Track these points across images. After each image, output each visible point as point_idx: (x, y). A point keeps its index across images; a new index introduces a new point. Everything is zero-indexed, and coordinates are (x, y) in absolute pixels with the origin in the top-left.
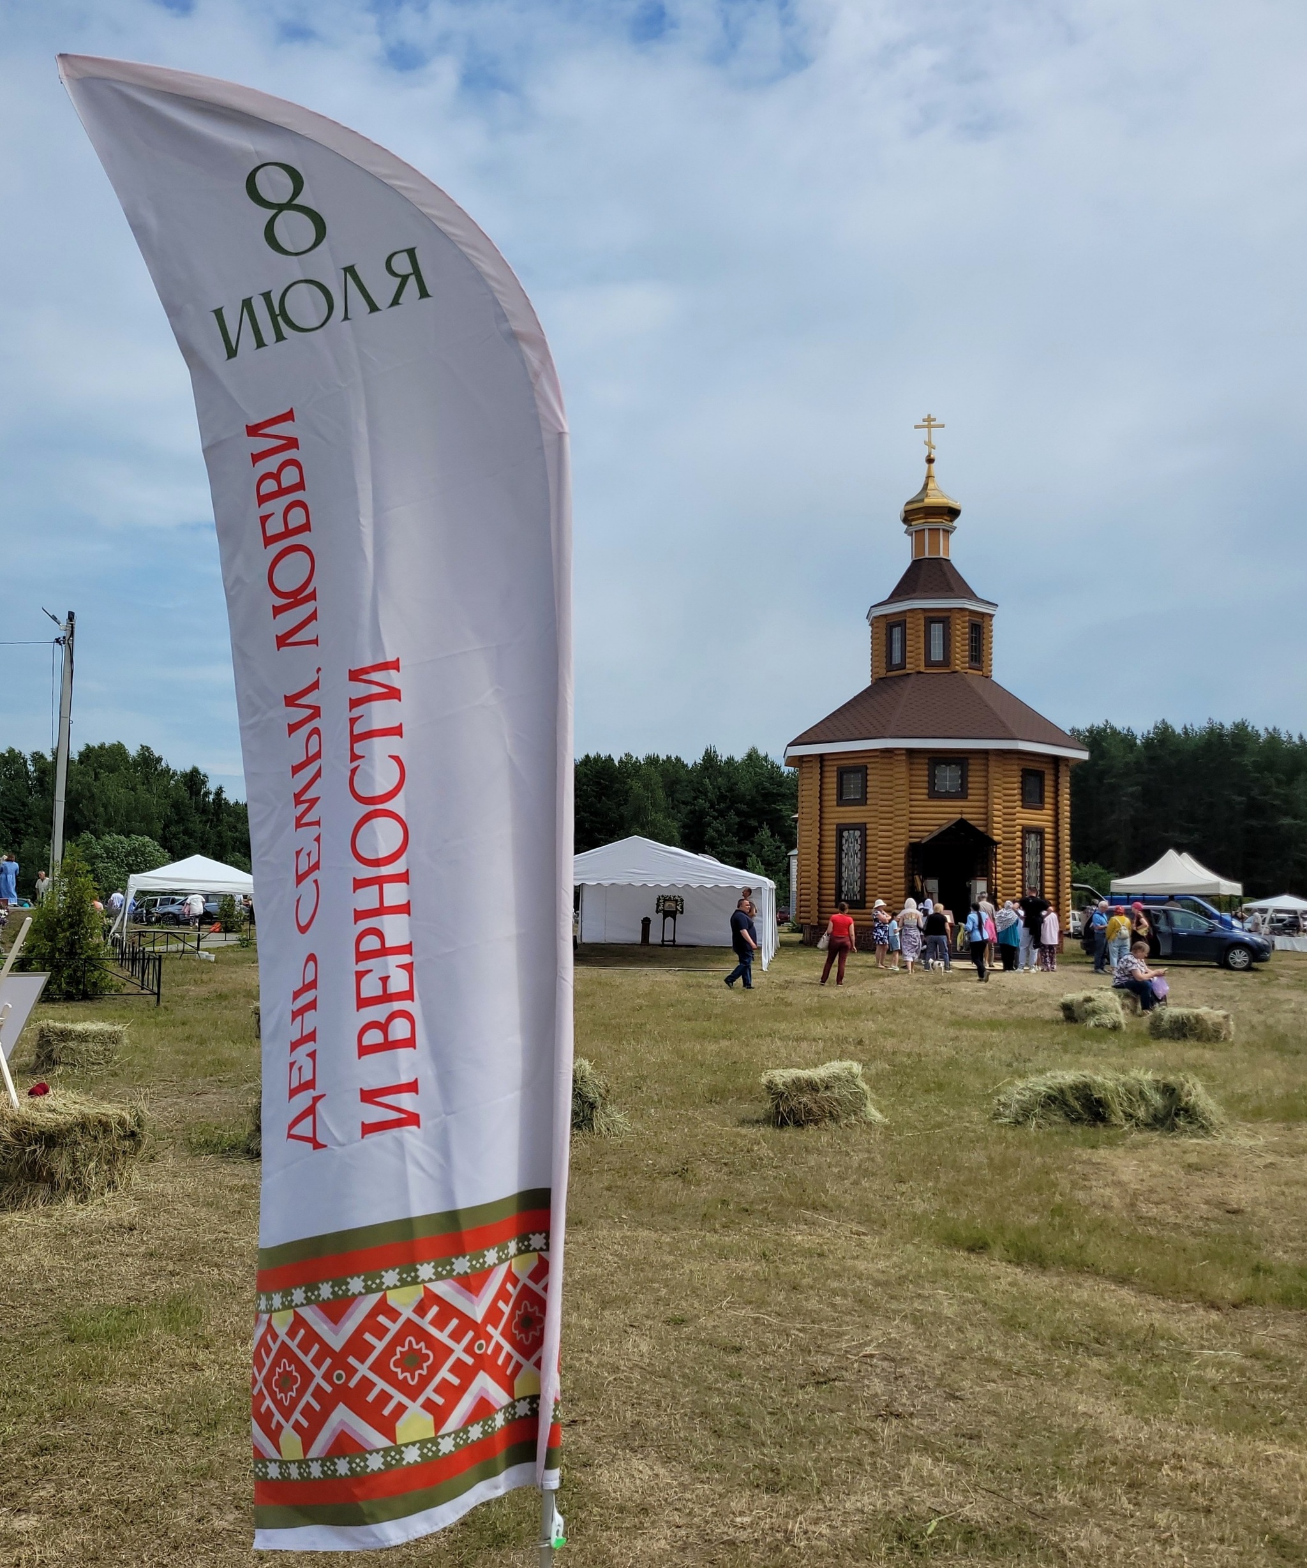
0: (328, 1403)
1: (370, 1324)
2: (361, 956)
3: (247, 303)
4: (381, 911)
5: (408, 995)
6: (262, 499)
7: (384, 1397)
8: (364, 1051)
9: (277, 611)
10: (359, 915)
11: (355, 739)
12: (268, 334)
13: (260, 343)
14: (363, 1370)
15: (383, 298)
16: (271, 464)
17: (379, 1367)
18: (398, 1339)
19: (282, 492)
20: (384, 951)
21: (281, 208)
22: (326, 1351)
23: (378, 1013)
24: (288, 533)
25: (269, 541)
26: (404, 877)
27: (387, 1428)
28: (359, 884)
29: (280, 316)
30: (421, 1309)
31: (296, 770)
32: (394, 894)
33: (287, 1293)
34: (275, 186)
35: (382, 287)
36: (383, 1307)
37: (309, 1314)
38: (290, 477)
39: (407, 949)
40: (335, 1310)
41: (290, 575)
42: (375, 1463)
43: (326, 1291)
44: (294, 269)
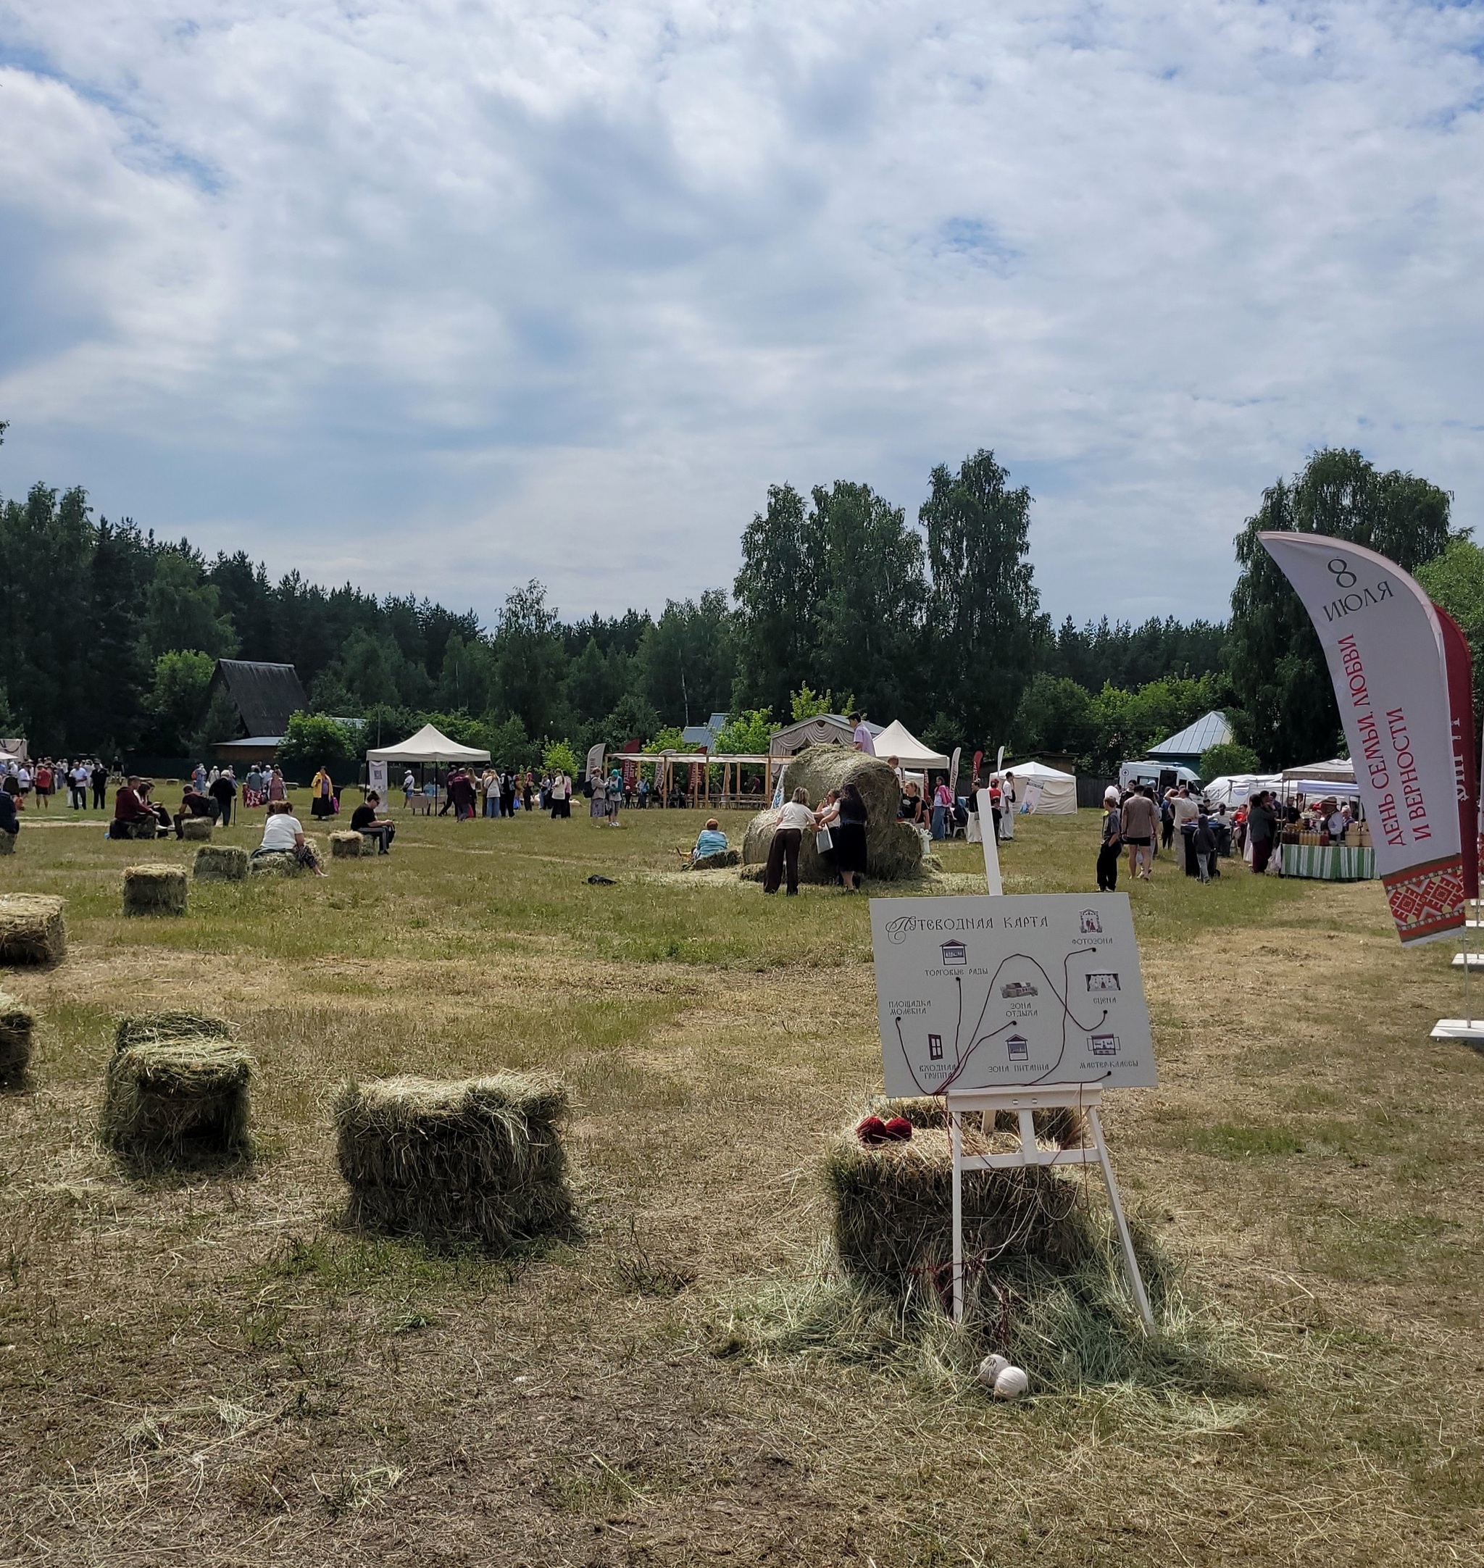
0: (1422, 906)
1: (1428, 886)
2: (1406, 793)
3: (1334, 604)
4: (1409, 780)
5: (1421, 802)
6: (1346, 662)
7: (1437, 904)
8: (1411, 818)
9: (1353, 695)
10: (1404, 782)
11: (1393, 733)
12: (1342, 612)
13: (1340, 615)
14: (1429, 897)
15: (1378, 598)
16: (1348, 651)
17: (1434, 896)
18: (1437, 889)
19: (1351, 659)
20: (1412, 791)
21: (1340, 573)
22: (1418, 894)
23: (1415, 808)
24: (1355, 671)
25: (1349, 674)
26: (1414, 770)
27: (1439, 910)
28: (1402, 774)
29: (1345, 606)
30: (1442, 882)
31: (1364, 742)
32: (1412, 775)
33: (1402, 883)
34: (1338, 567)
35: (1378, 595)
36: (1431, 882)
37: (1410, 886)
38: (1354, 655)
39: (1419, 790)
40: (1419, 884)
41: (1357, 683)
42: (1439, 918)
43: (1414, 880)
44: (1347, 591)
